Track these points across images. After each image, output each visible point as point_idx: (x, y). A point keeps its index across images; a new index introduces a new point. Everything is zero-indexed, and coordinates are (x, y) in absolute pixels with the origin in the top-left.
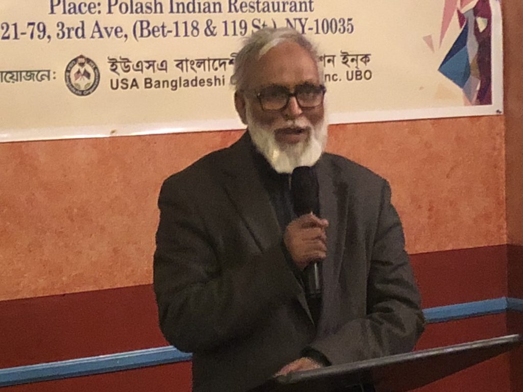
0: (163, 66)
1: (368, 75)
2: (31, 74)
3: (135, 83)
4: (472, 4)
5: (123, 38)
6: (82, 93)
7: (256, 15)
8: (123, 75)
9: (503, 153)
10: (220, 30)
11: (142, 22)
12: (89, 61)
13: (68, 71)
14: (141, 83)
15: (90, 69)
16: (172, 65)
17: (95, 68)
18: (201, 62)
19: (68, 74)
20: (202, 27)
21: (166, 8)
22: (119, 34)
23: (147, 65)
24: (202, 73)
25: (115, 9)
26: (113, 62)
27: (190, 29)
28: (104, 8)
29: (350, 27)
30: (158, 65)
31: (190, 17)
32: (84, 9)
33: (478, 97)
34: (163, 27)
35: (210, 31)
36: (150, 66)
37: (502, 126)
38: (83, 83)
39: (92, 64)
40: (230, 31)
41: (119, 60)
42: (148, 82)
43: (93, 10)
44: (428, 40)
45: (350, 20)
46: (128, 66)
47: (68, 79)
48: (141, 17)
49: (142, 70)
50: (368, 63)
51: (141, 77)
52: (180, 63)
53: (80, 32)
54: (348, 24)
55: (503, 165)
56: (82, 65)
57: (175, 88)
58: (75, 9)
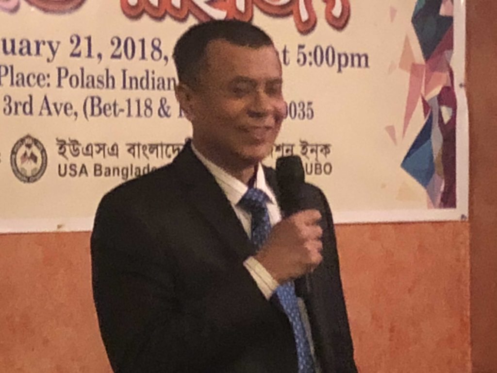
0: (114, 150)
1: (328, 169)
3: (84, 170)
4: (437, 91)
5: (73, 117)
6: (29, 180)
8: (72, 160)
9: (468, 264)
10: (174, 110)
11: (92, 98)
12: (36, 142)
13: (14, 152)
14: (90, 169)
15: (37, 151)
16: (123, 149)
17: (43, 151)
18: (153, 147)
19: (13, 156)
20: (156, 106)
21: (119, 83)
22: (69, 112)
23: (97, 148)
24: (155, 160)
25: (65, 82)
26: (62, 144)
27: (143, 108)
28: (54, 80)
29: (310, 112)
30: (108, 149)
31: (142, 94)
32: (33, 81)
33: (442, 200)
34: (115, 105)
35: (164, 111)
36: (100, 149)
37: (466, 234)
38: (29, 167)
39: (40, 146)
41: (68, 142)
42: (97, 169)
43: (42, 83)
44: (391, 130)
45: (310, 103)
46: (77, 149)
48: (91, 92)
49: (92, 155)
50: (328, 155)
51: (90, 163)
52: (131, 148)
53: (27, 107)
54: (308, 109)
55: (467, 280)
56: (29, 146)
57: (126, 177)
58: (24, 80)
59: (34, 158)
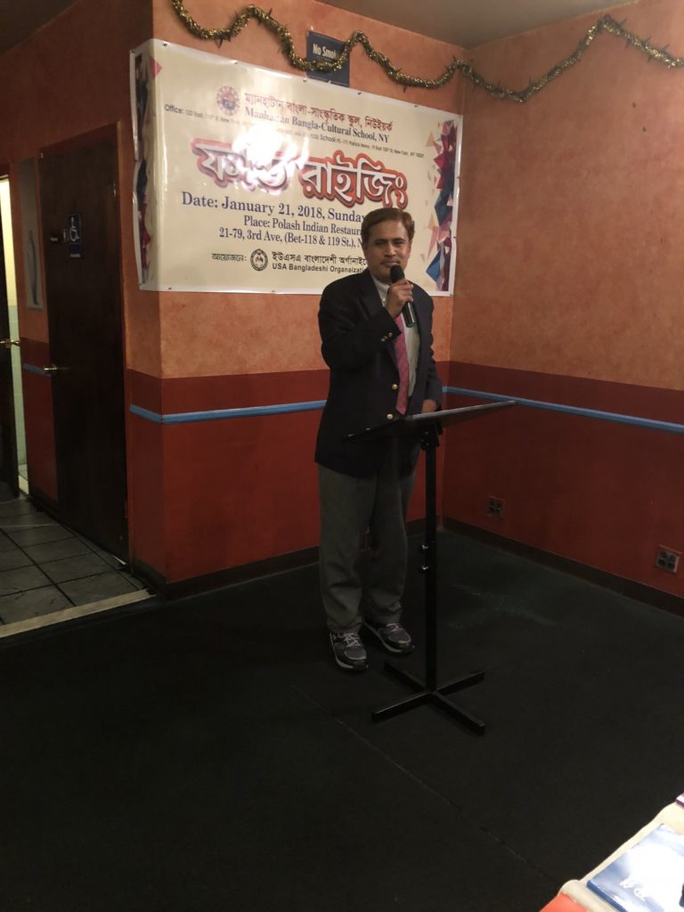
0: (299, 259)
2: (234, 257)
3: (285, 267)
4: (443, 239)
5: (280, 242)
6: (259, 270)
7: (344, 235)
8: (279, 261)
9: (451, 315)
10: (326, 242)
11: (289, 234)
12: (263, 252)
13: (252, 257)
14: (288, 266)
15: (263, 257)
16: (303, 258)
17: (266, 257)
18: (317, 258)
20: (318, 239)
21: (302, 227)
22: (278, 239)
23: (291, 257)
24: (317, 264)
25: (277, 225)
26: (275, 254)
27: (312, 239)
28: (271, 224)
30: (296, 257)
31: (312, 233)
32: (261, 224)
33: (443, 287)
34: (299, 237)
35: (322, 242)
37: (451, 303)
38: (259, 264)
39: (264, 254)
40: (332, 242)
41: (277, 253)
42: (291, 266)
43: (266, 225)
44: (422, 256)
46: (282, 257)
47: (252, 261)
48: (289, 231)
49: (288, 260)
51: (287, 263)
52: (307, 257)
53: (258, 236)
55: (451, 322)
56: (259, 254)
57: (304, 270)
58: (257, 223)
59: (262, 260)
